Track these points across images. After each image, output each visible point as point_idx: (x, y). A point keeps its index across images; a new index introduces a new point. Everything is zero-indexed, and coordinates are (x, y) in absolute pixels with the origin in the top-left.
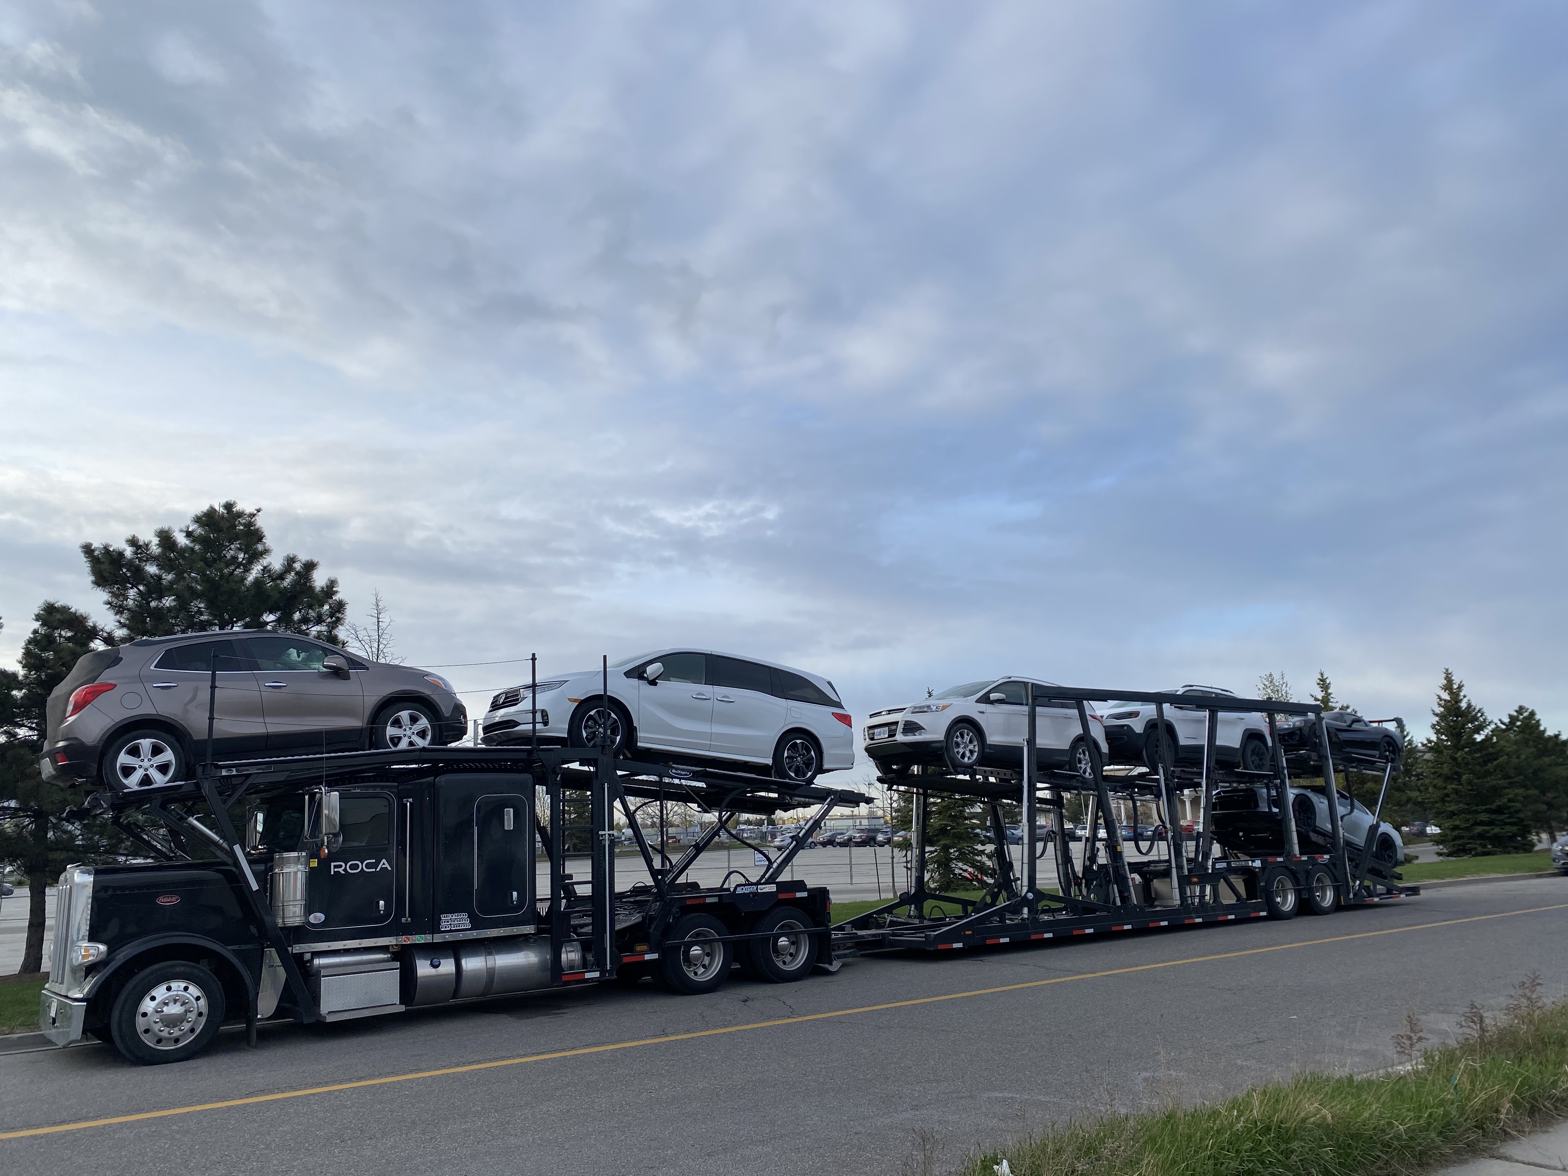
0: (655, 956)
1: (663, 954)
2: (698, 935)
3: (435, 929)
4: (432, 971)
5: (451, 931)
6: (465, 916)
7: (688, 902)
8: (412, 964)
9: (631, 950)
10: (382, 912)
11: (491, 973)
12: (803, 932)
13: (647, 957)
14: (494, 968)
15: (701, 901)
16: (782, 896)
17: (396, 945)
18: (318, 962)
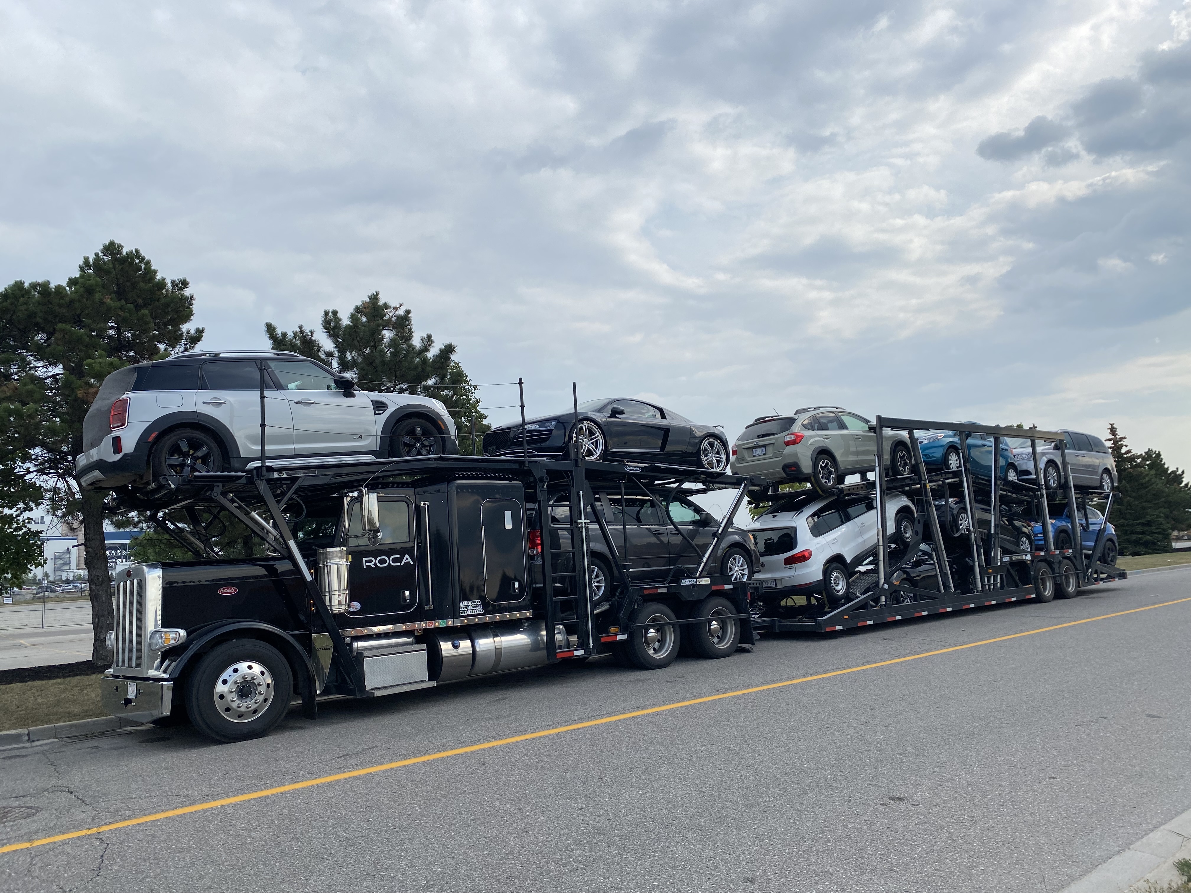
0: (625, 637)
1: (631, 635)
2: (654, 620)
3: (455, 614)
4: (455, 652)
5: (468, 616)
6: (478, 602)
7: (646, 592)
8: (437, 645)
9: (607, 632)
10: (408, 601)
11: (499, 651)
12: (729, 618)
13: (619, 638)
14: (501, 648)
15: (654, 591)
16: (714, 588)
17: (420, 630)
18: (356, 646)
